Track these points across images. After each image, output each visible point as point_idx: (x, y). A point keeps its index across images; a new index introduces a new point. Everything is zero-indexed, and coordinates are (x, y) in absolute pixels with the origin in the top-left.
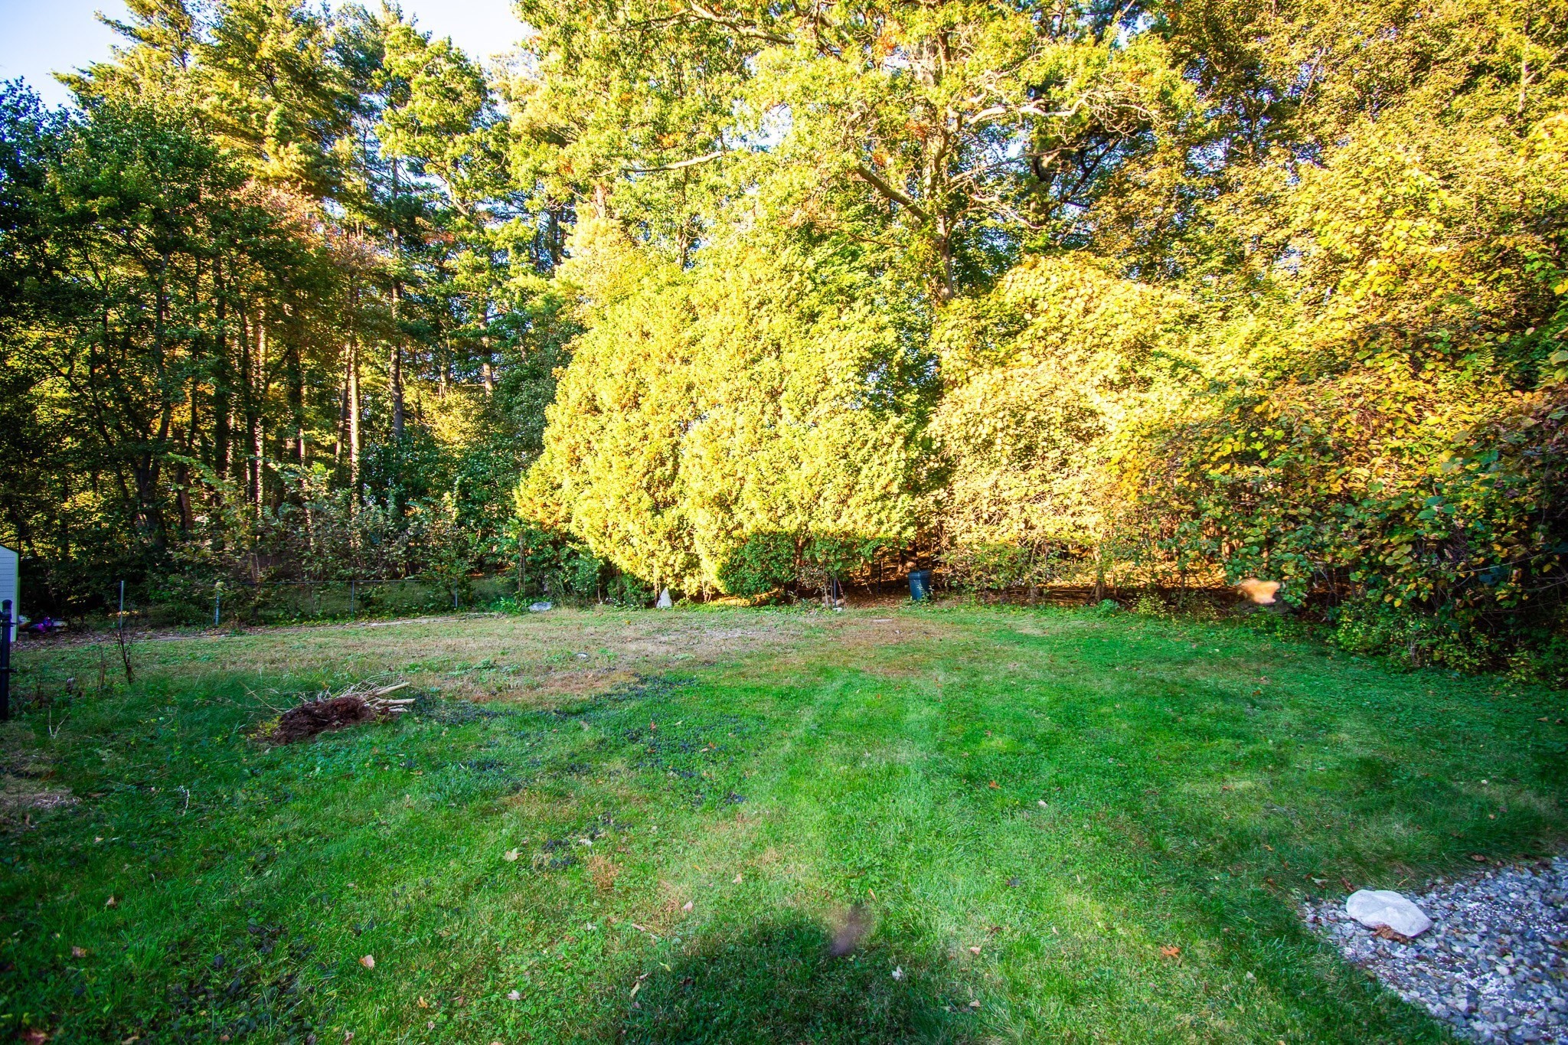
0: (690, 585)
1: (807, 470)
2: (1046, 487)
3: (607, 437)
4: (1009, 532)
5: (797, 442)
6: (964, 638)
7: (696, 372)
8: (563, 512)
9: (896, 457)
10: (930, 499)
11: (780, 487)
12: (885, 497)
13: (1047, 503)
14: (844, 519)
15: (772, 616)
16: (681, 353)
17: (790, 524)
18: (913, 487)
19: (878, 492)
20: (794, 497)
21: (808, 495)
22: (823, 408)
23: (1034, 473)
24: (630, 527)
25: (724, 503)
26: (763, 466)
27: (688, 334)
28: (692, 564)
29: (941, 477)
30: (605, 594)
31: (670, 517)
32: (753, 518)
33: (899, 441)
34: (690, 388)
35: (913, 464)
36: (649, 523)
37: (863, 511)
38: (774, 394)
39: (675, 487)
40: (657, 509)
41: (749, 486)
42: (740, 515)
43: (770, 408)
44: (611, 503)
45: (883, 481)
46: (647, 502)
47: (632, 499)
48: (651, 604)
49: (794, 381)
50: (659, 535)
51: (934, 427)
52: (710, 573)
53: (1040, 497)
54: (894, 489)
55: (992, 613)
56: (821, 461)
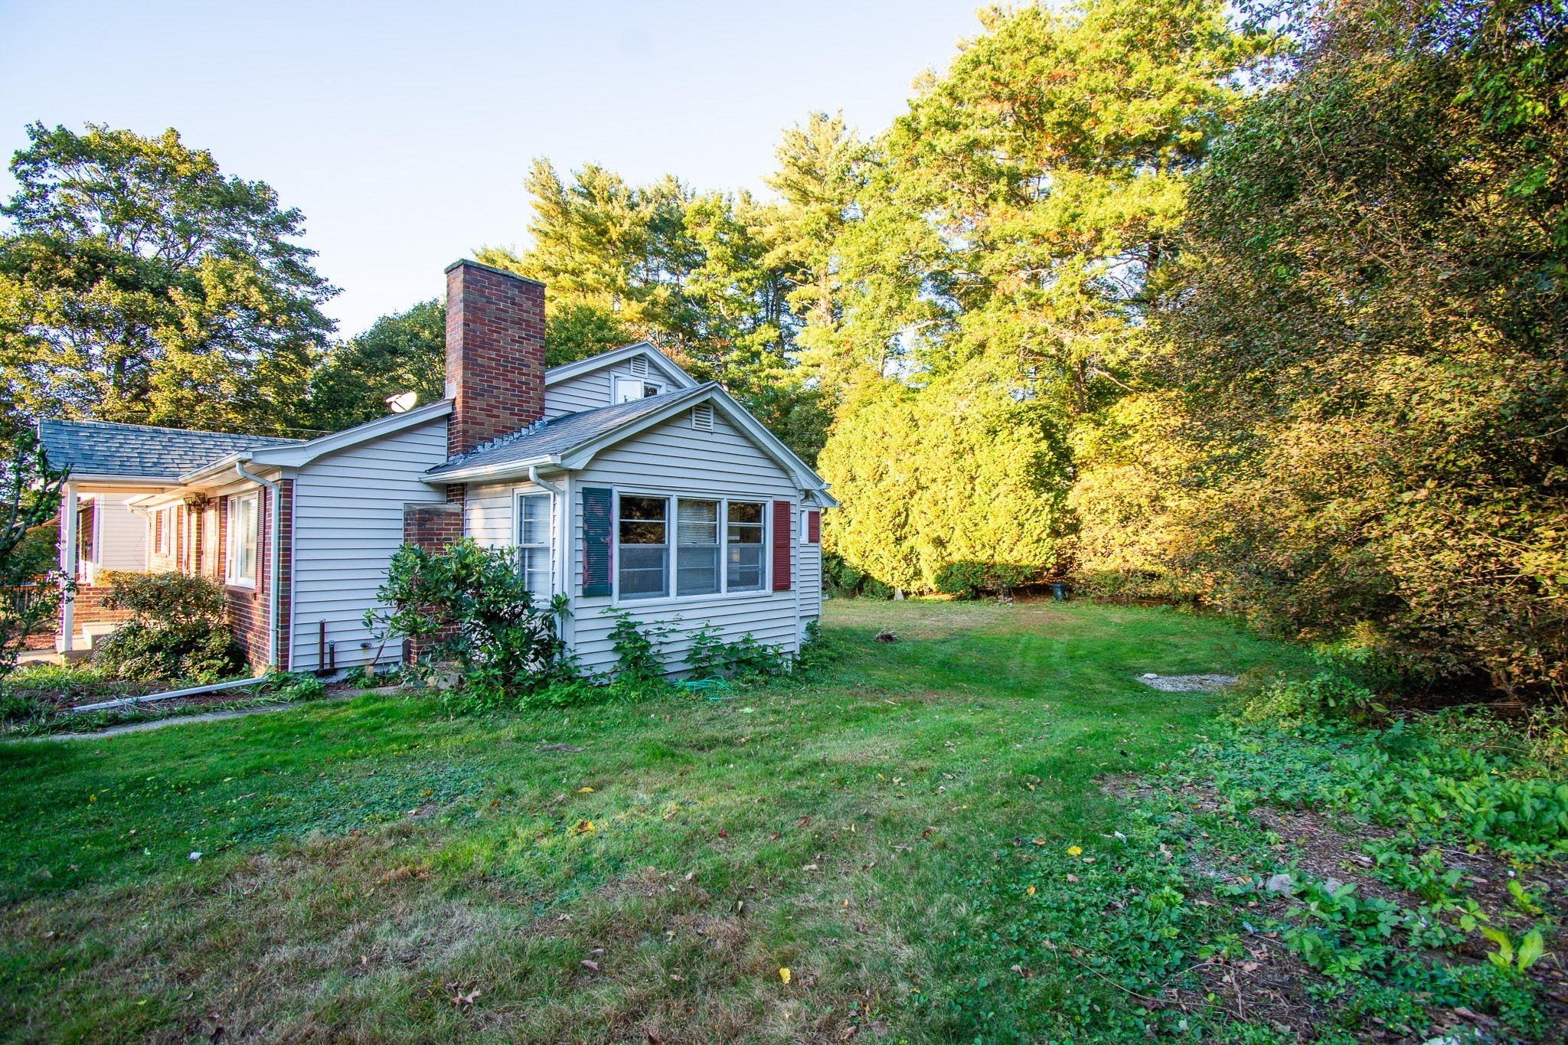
0: (915, 586)
1: (992, 524)
2: (1135, 538)
3: (864, 496)
4: (1113, 564)
5: (986, 508)
6: (1081, 622)
7: (920, 461)
8: (832, 540)
9: (1045, 518)
10: (1066, 540)
11: (977, 534)
12: (1038, 541)
13: (1137, 547)
14: (1014, 553)
15: (970, 605)
16: (912, 450)
17: (983, 556)
18: (1055, 533)
19: (1035, 538)
20: (985, 540)
21: (994, 539)
22: (1002, 489)
23: (1129, 530)
24: (881, 552)
25: (939, 542)
26: (967, 522)
27: (913, 438)
28: (918, 574)
29: (1074, 528)
30: (861, 590)
31: (906, 546)
32: (959, 552)
33: (1047, 508)
34: (917, 470)
35: (1054, 521)
36: (894, 550)
37: (1026, 550)
38: (972, 479)
39: (907, 529)
40: (898, 541)
41: (958, 532)
42: (950, 548)
43: (969, 487)
44: (869, 537)
45: (1038, 531)
46: (892, 538)
47: (883, 536)
48: (891, 597)
49: (983, 470)
50: (900, 556)
51: (1070, 502)
52: (929, 580)
53: (1132, 544)
54: (1044, 536)
55: (1100, 610)
56: (1001, 521)
